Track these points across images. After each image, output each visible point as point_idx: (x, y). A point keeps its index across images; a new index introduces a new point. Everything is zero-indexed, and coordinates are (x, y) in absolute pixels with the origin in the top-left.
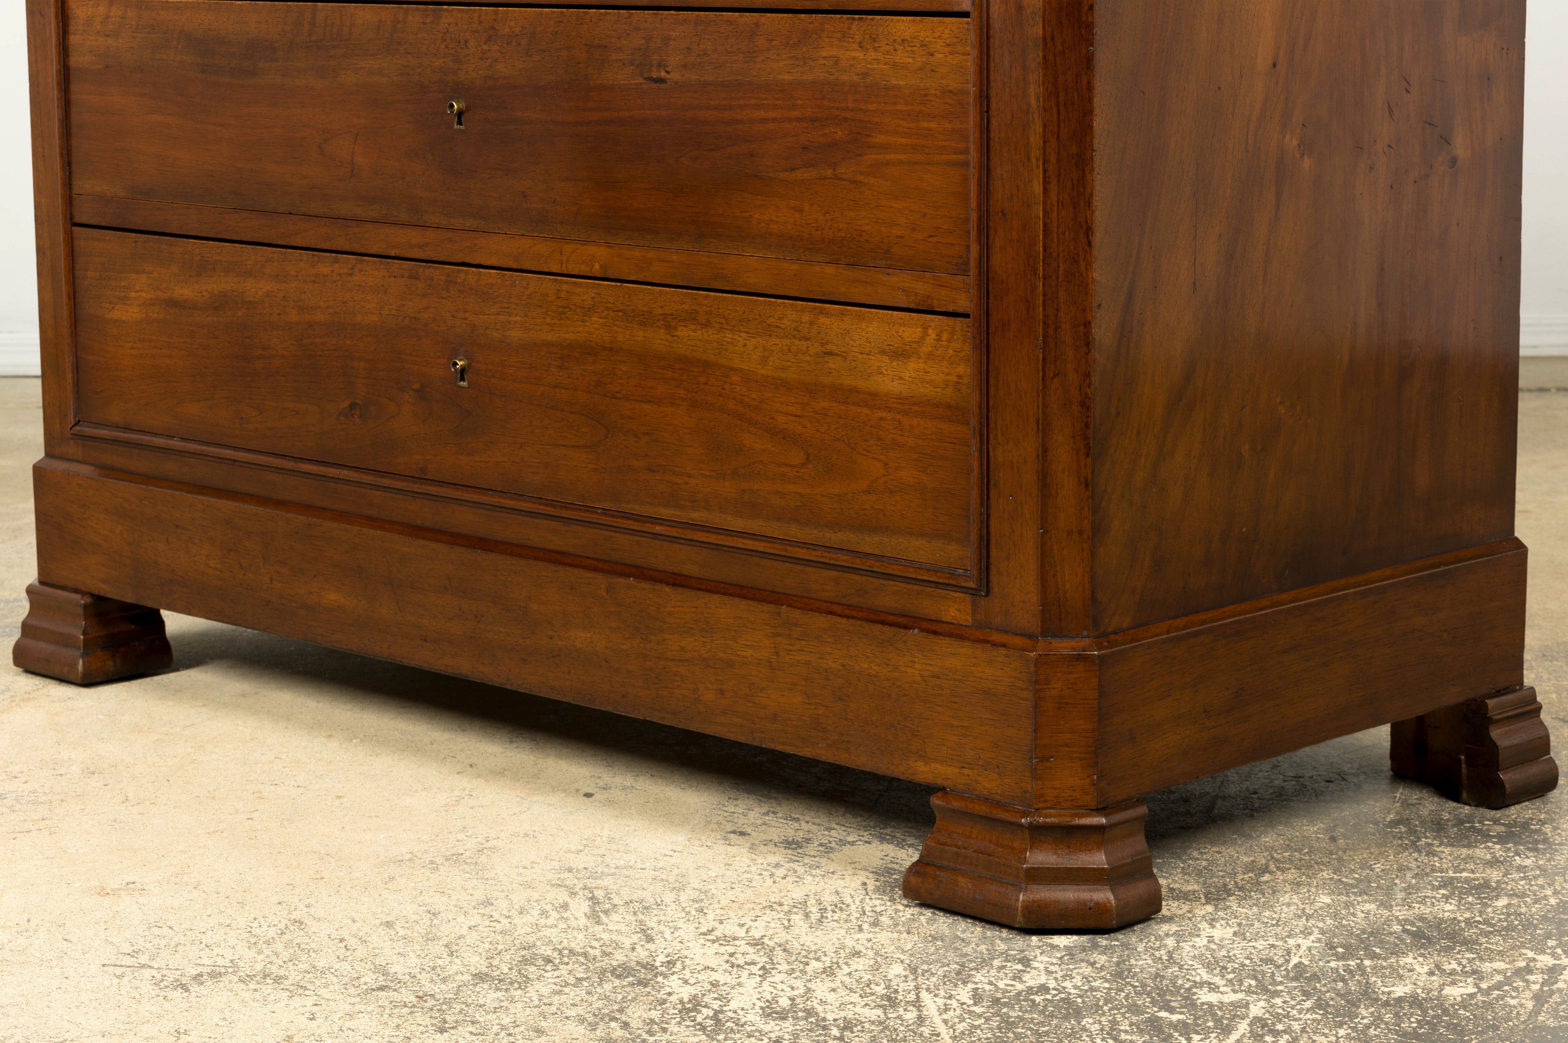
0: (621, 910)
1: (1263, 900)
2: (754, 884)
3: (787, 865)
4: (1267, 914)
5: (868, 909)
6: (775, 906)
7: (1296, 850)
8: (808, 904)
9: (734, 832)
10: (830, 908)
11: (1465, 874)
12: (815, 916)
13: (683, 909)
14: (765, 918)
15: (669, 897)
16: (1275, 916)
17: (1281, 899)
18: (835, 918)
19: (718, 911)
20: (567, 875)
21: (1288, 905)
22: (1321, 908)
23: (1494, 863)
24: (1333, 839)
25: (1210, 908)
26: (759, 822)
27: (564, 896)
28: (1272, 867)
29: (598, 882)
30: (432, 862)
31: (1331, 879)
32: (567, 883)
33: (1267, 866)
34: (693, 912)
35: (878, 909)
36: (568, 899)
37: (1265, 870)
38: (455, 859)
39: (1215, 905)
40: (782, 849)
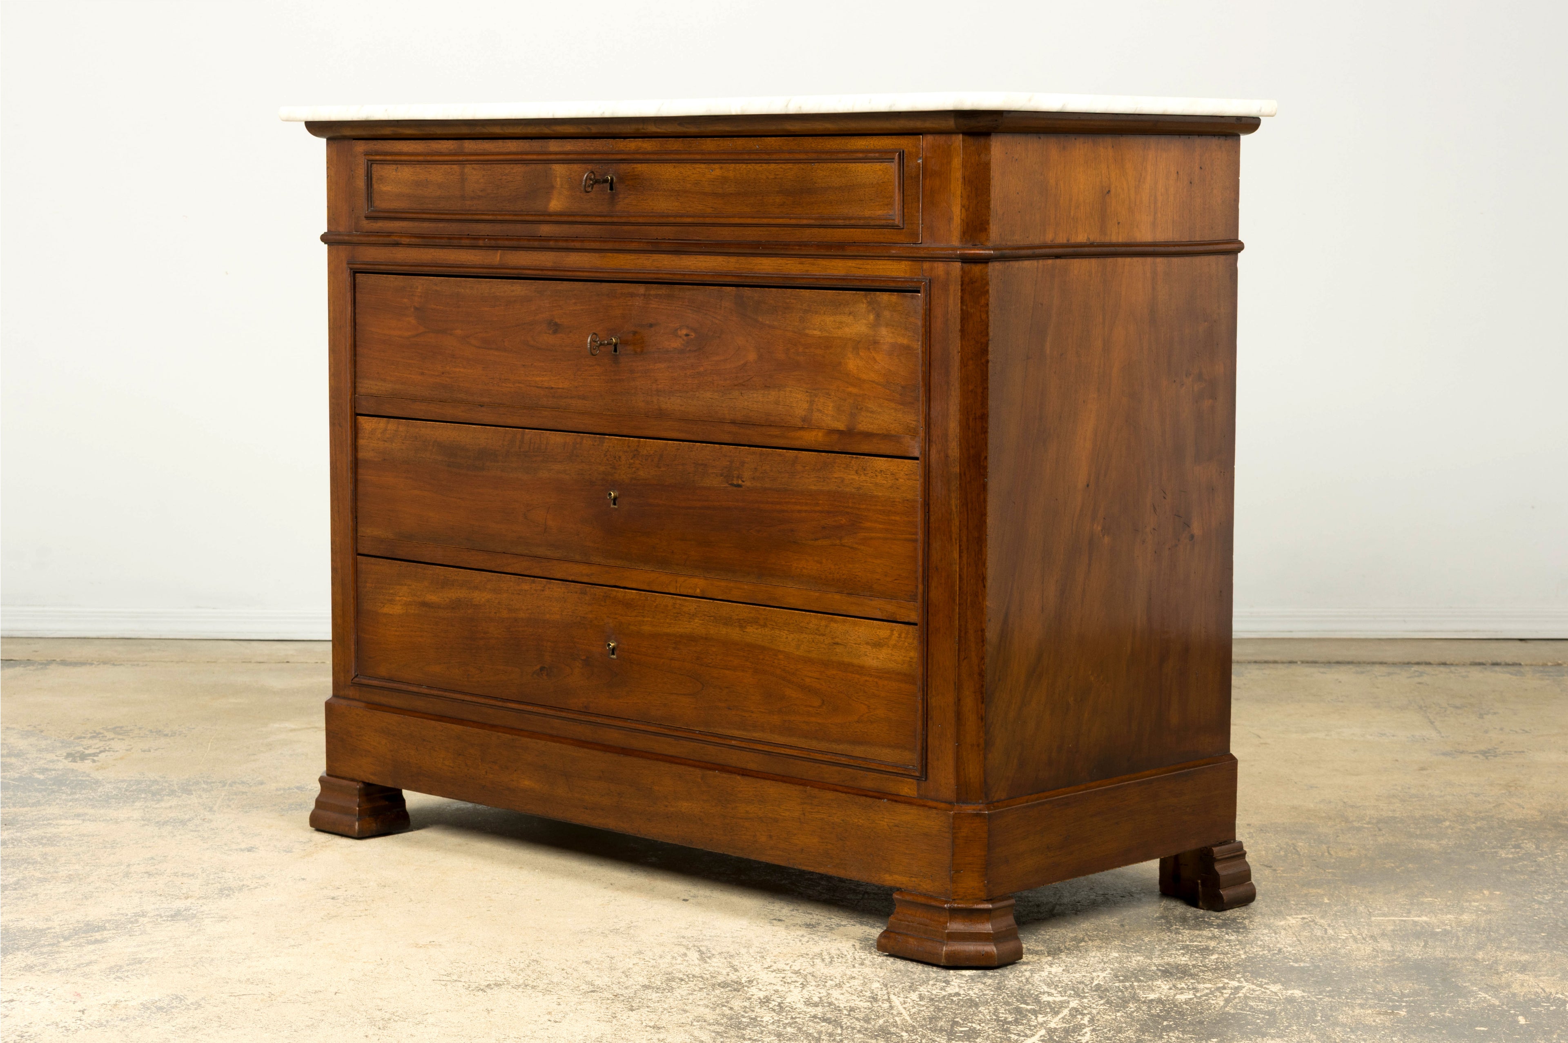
0: (717, 956)
1: (1080, 954)
2: (791, 945)
3: (808, 936)
4: (1082, 961)
5: (857, 957)
6: (804, 955)
7: (1100, 931)
8: (823, 954)
9: (775, 919)
10: (835, 956)
12: (828, 960)
13: (753, 956)
14: (799, 961)
15: (743, 951)
16: (1086, 962)
17: (1090, 954)
18: (839, 961)
19: (773, 958)
20: (682, 940)
21: (1094, 957)
22: (1112, 958)
23: (1213, 938)
24: (1122, 925)
26: (789, 914)
27: (683, 950)
28: (1086, 939)
29: (701, 943)
30: (602, 933)
31: (1119, 945)
32: (684, 943)
33: (1083, 939)
34: (758, 958)
35: (863, 957)
36: (686, 951)
37: (1083, 940)
38: (616, 931)
40: (804, 928)
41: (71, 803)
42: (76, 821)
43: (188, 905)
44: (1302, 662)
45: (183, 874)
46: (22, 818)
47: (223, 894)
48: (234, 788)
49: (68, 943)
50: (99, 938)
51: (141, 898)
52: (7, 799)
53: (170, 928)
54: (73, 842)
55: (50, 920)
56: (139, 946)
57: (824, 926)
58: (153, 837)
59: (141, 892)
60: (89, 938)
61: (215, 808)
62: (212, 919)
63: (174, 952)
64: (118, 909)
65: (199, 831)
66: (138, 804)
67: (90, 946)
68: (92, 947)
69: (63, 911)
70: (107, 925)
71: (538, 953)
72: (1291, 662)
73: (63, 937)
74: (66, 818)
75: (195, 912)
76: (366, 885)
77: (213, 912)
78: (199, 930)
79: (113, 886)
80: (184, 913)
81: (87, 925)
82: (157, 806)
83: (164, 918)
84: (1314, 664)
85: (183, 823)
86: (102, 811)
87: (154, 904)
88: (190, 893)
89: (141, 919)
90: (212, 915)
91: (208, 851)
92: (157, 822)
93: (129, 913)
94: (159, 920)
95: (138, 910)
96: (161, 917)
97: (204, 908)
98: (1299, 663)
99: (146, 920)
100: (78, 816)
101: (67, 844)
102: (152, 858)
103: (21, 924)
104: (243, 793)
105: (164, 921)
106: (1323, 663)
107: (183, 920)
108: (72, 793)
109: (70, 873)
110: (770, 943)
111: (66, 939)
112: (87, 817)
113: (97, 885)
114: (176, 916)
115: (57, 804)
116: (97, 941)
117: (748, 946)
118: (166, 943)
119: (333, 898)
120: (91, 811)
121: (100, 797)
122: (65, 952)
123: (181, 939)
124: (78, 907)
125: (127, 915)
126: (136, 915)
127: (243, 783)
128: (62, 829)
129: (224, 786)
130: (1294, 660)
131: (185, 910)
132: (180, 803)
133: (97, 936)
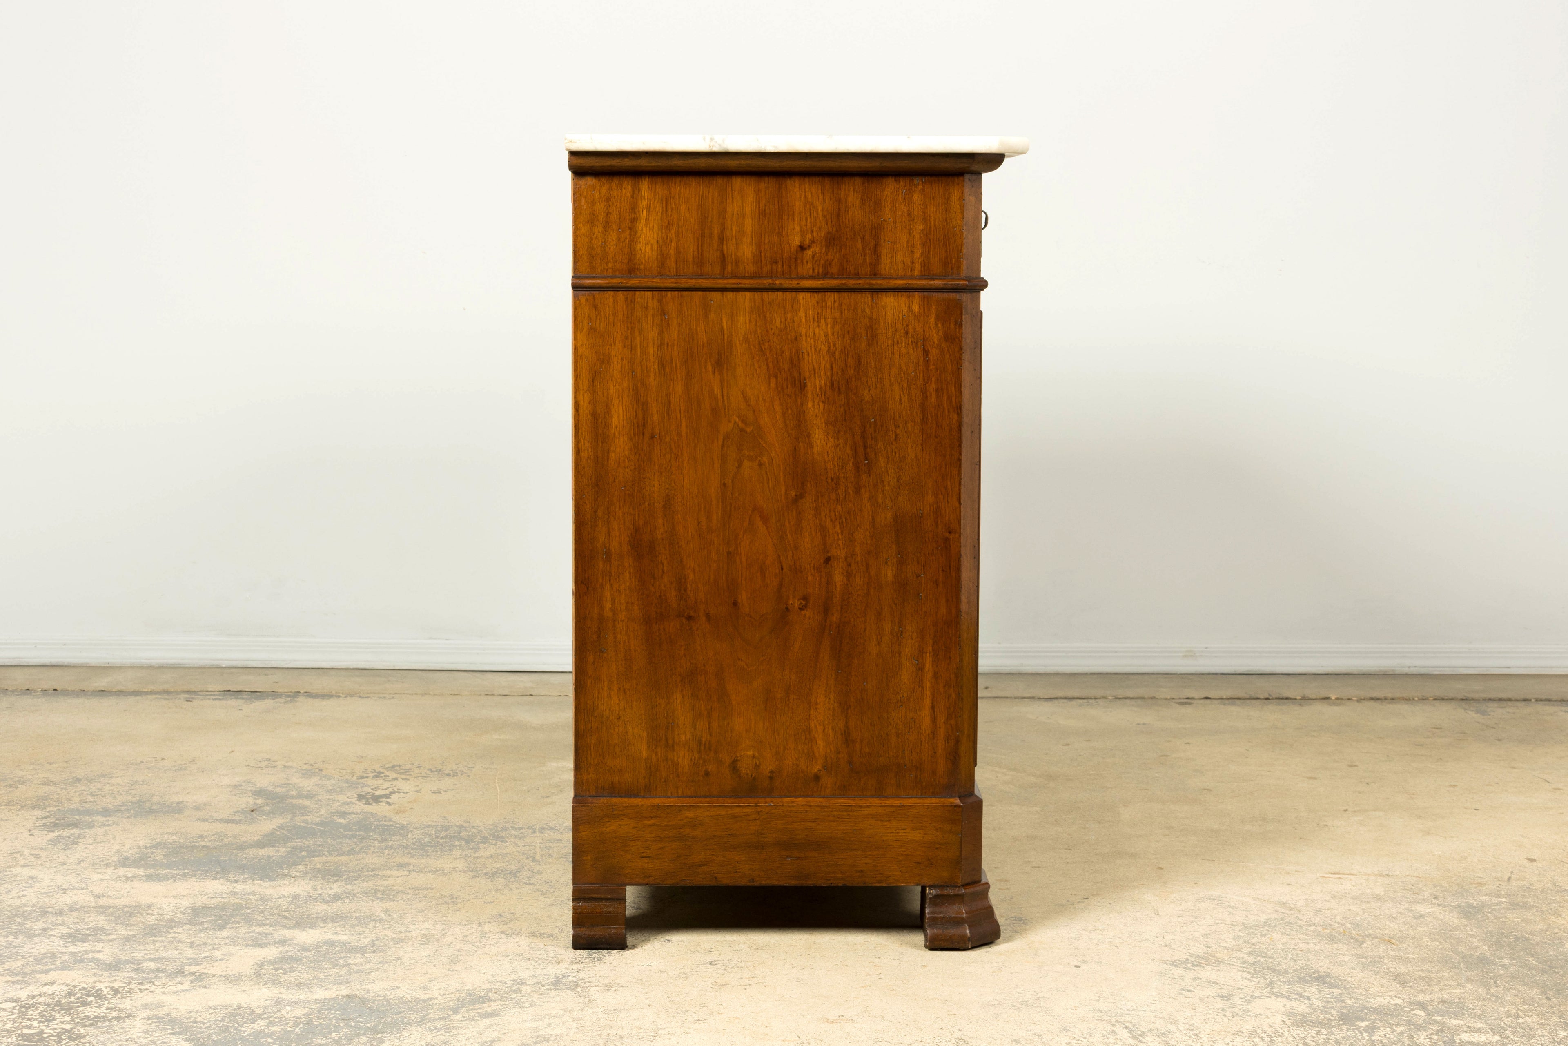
41: (386, 852)
42: (401, 873)
43: (564, 970)
44: (1537, 700)
45: (541, 935)
46: (344, 868)
47: (594, 959)
48: (546, 835)
49: (458, 1017)
50: (489, 1010)
51: (510, 963)
52: (319, 846)
53: (558, 999)
54: (409, 897)
55: (428, 989)
56: (536, 1020)
57: (1238, 997)
58: (490, 890)
59: (508, 956)
60: (479, 1011)
61: (538, 857)
62: (597, 988)
63: (577, 1028)
64: (493, 976)
65: (533, 884)
66: (457, 853)
67: (484, 1020)
68: (487, 1022)
69: (436, 978)
70: (490, 994)
71: (960, 1030)
72: (1525, 700)
73: (451, 1010)
74: (390, 869)
75: (575, 979)
76: (737, 948)
77: (594, 979)
78: (590, 1001)
79: (476, 949)
80: (564, 980)
81: (470, 995)
82: (477, 855)
83: (547, 987)
84: (1547, 702)
85: (514, 874)
86: (423, 861)
87: (527, 969)
88: (558, 956)
89: (523, 988)
90: (595, 984)
91: (554, 907)
92: (486, 874)
93: (506, 980)
94: (542, 989)
95: (514, 977)
96: (543, 986)
97: (581, 975)
98: (1533, 700)
99: (529, 989)
100: (401, 866)
101: (405, 898)
102: (500, 916)
103: (400, 993)
104: (558, 840)
105: (548, 990)
106: (1556, 701)
107: (567, 988)
108: (383, 840)
109: (423, 932)
110: (1195, 1018)
111: (456, 1011)
112: (411, 867)
113: (458, 947)
114: (556, 983)
115: (373, 852)
116: (487, 1015)
117: (1175, 1022)
118: (562, 1016)
119: (711, 963)
120: (413, 861)
121: (414, 844)
122: (462, 1027)
123: (576, 1012)
124: (450, 973)
125: (506, 983)
126: (515, 982)
127: (551, 829)
128: (391, 881)
129: (534, 832)
130: (1528, 697)
131: (564, 977)
132: (498, 852)
133: (486, 1008)
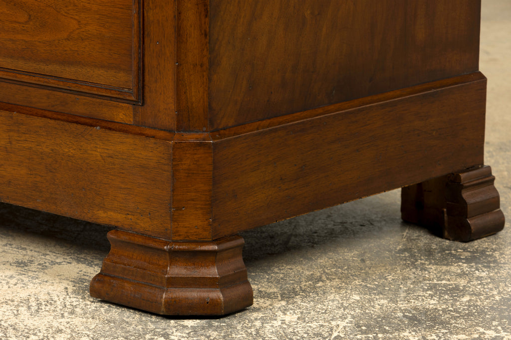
1: (317, 298)
3: (18, 277)
4: (319, 306)
5: (68, 303)
6: (9, 302)
7: (339, 268)
8: (30, 301)
10: (44, 303)
11: (444, 282)
12: (34, 308)
14: (2, 309)
16: (324, 307)
17: (329, 297)
18: (47, 309)
21: (333, 301)
22: (353, 303)
23: (462, 275)
24: (363, 261)
25: (283, 303)
28: (324, 278)
31: (361, 285)
33: (321, 277)
35: (74, 304)
37: (320, 279)
39: (287, 301)
40: (15, 267)
